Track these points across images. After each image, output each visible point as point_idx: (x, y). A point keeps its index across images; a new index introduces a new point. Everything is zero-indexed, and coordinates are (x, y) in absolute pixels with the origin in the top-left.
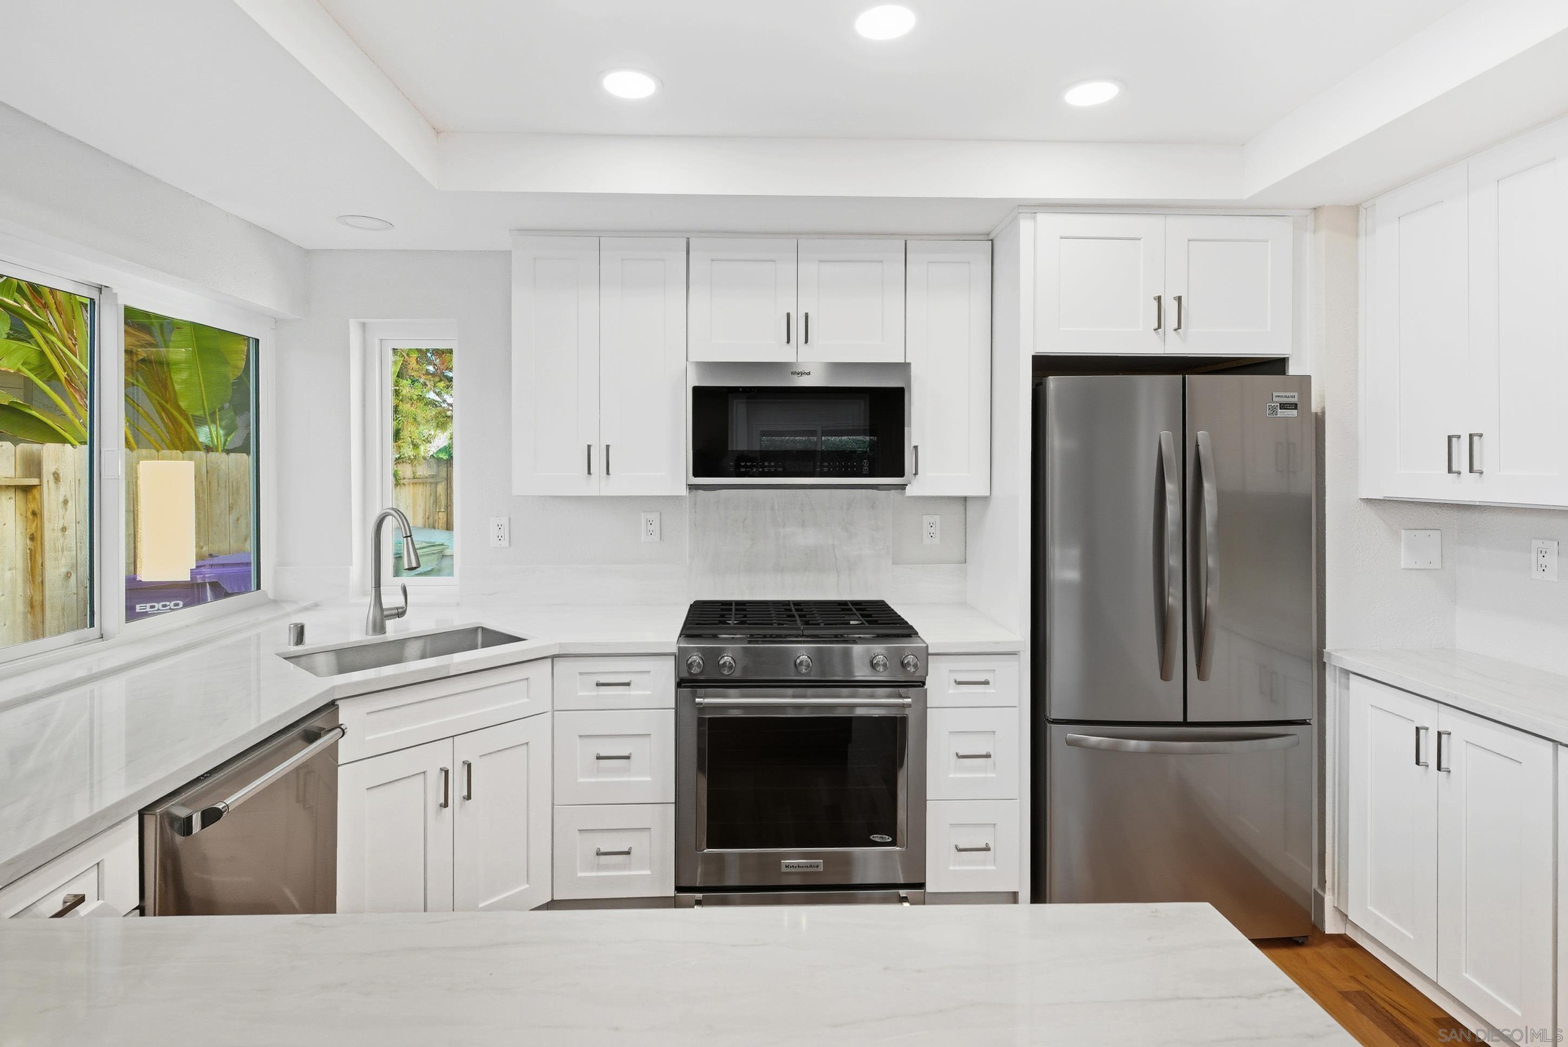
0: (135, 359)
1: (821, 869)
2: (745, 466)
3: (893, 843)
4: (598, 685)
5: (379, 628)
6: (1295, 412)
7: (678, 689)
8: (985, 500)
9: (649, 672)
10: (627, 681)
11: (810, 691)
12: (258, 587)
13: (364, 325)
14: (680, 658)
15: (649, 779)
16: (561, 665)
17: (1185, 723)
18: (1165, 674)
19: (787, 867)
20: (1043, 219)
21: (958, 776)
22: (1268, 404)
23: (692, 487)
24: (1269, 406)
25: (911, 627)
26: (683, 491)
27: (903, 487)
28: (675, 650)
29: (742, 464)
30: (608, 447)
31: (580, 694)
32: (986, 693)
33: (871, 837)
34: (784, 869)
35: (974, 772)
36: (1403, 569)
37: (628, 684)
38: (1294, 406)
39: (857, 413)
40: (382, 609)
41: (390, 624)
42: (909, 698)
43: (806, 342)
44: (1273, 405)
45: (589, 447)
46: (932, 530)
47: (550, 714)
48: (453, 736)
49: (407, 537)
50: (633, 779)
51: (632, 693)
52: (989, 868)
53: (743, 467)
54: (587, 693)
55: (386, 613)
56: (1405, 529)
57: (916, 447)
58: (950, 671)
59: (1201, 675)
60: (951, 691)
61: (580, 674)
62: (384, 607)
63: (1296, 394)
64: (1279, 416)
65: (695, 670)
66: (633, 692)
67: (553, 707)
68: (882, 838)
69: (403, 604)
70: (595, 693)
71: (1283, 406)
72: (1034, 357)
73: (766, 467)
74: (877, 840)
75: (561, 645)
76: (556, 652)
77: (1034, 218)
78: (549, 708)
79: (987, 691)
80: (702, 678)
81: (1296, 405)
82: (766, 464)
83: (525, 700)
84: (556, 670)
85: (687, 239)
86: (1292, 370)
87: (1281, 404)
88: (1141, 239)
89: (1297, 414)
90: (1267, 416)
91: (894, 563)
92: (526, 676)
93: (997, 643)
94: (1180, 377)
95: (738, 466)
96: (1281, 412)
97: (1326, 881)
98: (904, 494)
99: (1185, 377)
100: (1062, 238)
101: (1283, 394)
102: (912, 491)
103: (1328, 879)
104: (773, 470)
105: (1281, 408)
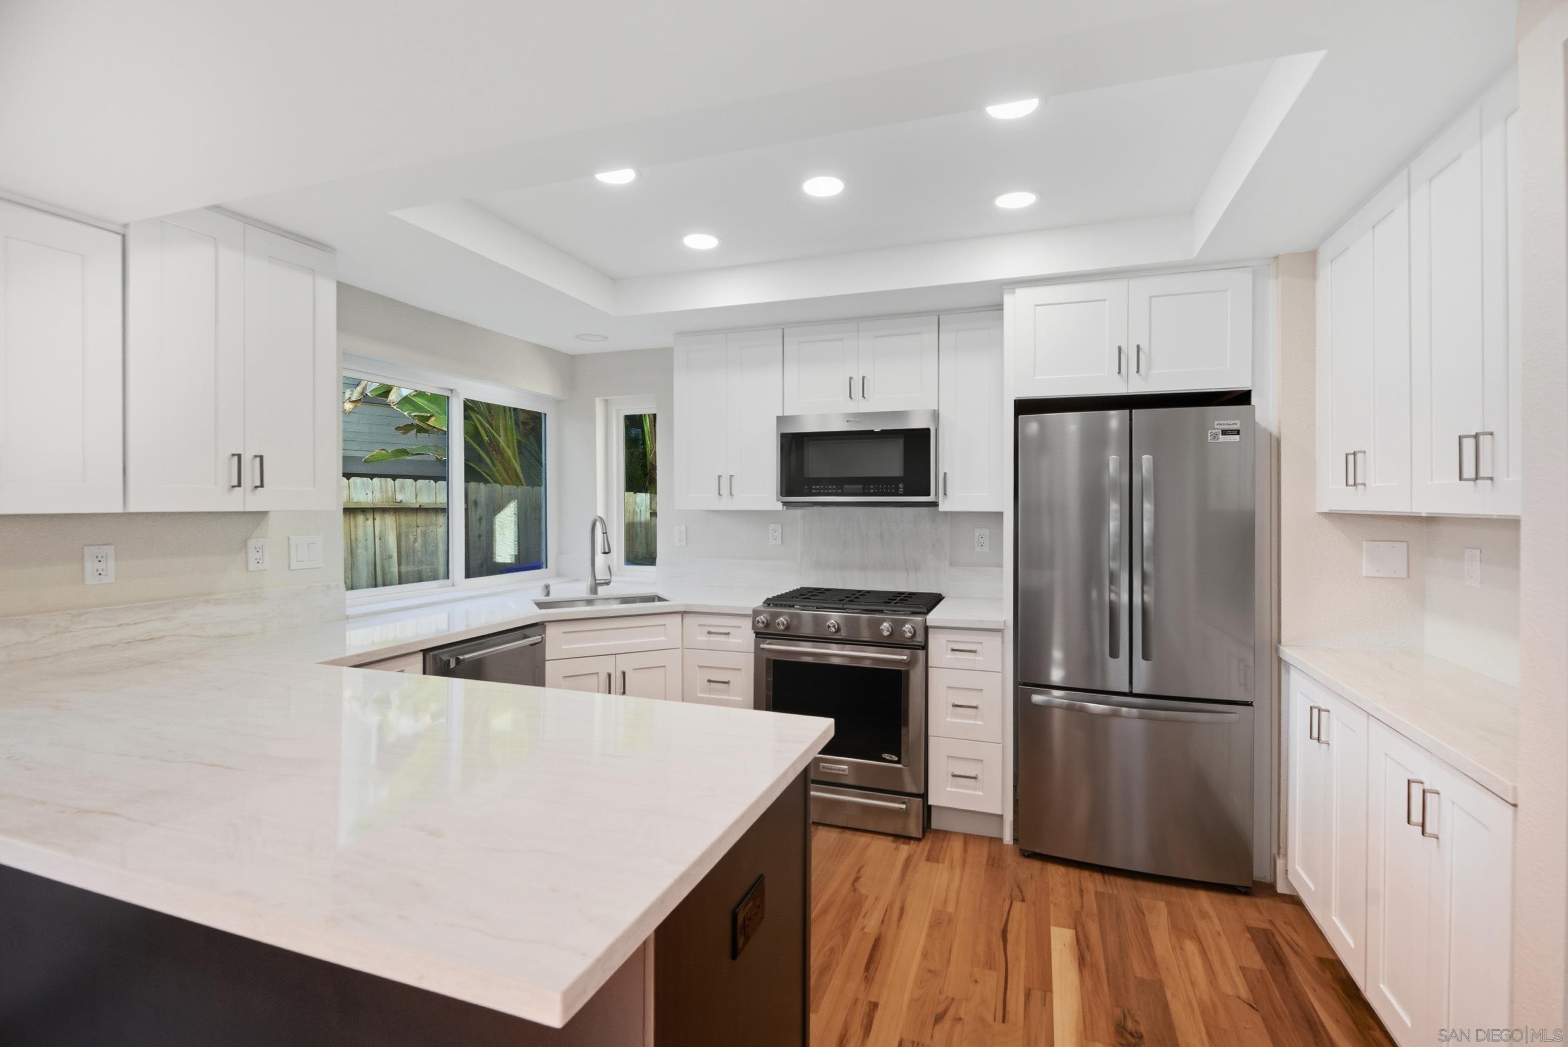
0: (528, 428)
1: (846, 773)
2: (816, 489)
3: (898, 762)
4: (709, 633)
5: (594, 591)
6: (1237, 438)
7: (758, 640)
9: (740, 627)
10: (727, 632)
12: (547, 567)
13: (606, 401)
14: (758, 619)
15: (740, 699)
16: (689, 620)
17: (1132, 695)
18: (1115, 654)
19: (824, 768)
20: (1021, 292)
21: (954, 720)
22: (1210, 431)
23: (785, 503)
24: (1211, 433)
26: (778, 507)
27: (936, 504)
29: (814, 487)
30: (732, 476)
31: (699, 638)
32: (973, 659)
33: (883, 755)
34: (822, 770)
35: (964, 720)
36: (1365, 577)
37: (728, 634)
38: (1238, 432)
40: (595, 580)
41: (600, 589)
42: (915, 657)
43: (863, 398)
44: (1214, 431)
45: (720, 476)
46: (982, 540)
47: (679, 651)
48: (616, 654)
49: (604, 533)
50: (730, 698)
51: (730, 640)
52: (978, 793)
53: (814, 489)
54: (703, 638)
55: (597, 582)
56: (1368, 541)
57: (945, 474)
58: (948, 641)
59: (1145, 656)
60: (948, 656)
61: (699, 625)
62: (597, 578)
63: (1240, 422)
64: (1220, 440)
65: (760, 625)
66: (732, 640)
67: (683, 645)
68: (891, 757)
69: (608, 577)
70: (707, 639)
71: (1225, 432)
72: (1015, 401)
73: (830, 489)
74: (887, 758)
75: (687, 605)
76: (684, 609)
77: (1016, 293)
78: (680, 646)
79: (977, 658)
80: (768, 631)
81: (1238, 430)
82: (830, 487)
83: (664, 638)
84: (684, 621)
85: (783, 329)
86: (1254, 400)
87: (1222, 431)
88: (1105, 300)
89: (1240, 438)
90: (1209, 441)
91: (950, 565)
92: (664, 623)
93: (982, 621)
94: (1128, 411)
95: (810, 489)
96: (1222, 438)
97: (1280, 847)
98: (938, 509)
99: (1133, 410)
100: (1036, 305)
101: (1232, 422)
102: (943, 507)
103: (1282, 845)
104: (834, 491)
105: (1222, 434)
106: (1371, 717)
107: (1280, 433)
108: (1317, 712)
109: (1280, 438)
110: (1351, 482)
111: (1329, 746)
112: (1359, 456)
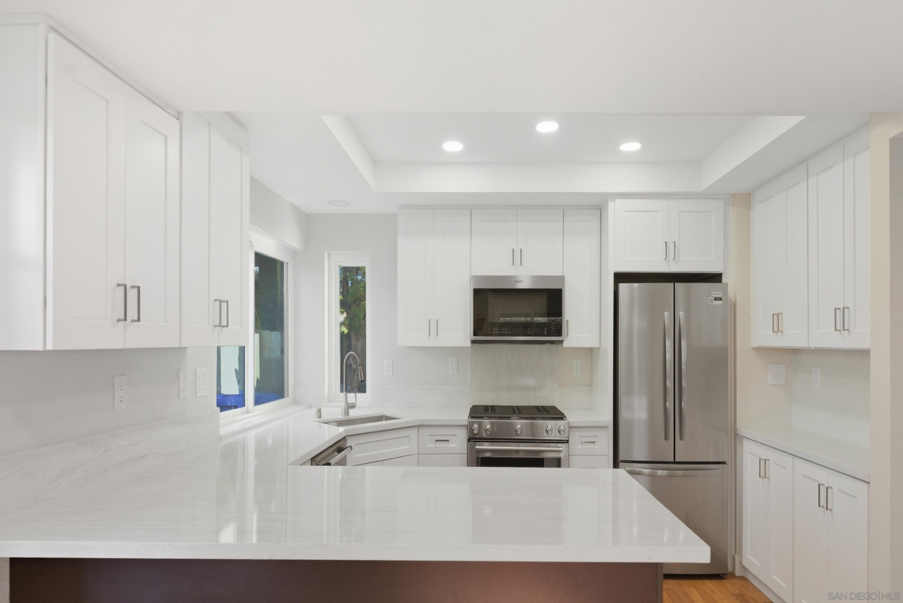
4: (437, 441)
5: (347, 413)
6: (720, 302)
7: (469, 443)
8: (598, 349)
9: (456, 435)
10: (447, 439)
11: (522, 444)
12: (288, 396)
13: (329, 254)
14: (470, 428)
16: (422, 431)
17: (675, 462)
18: (666, 438)
20: (618, 201)
23: (473, 342)
24: (710, 299)
25: (563, 414)
26: (469, 344)
27: (561, 342)
28: (466, 423)
29: (494, 329)
30: (437, 320)
31: (429, 445)
32: (594, 448)
36: (770, 385)
37: (448, 441)
38: (720, 299)
39: (541, 303)
41: (351, 411)
42: (561, 447)
43: (521, 264)
44: (712, 298)
45: (430, 320)
46: (577, 367)
47: (417, 455)
48: (383, 460)
49: (360, 365)
51: (451, 445)
54: (432, 445)
55: (349, 405)
56: (771, 364)
57: (567, 321)
58: (580, 436)
59: (681, 438)
60: (580, 447)
62: (349, 402)
63: (721, 293)
64: (713, 304)
65: (476, 432)
67: (418, 452)
69: (355, 401)
70: (434, 445)
71: (716, 299)
72: (614, 273)
73: (504, 331)
75: (422, 420)
76: (420, 424)
77: (615, 201)
78: (416, 453)
79: (595, 447)
80: (478, 437)
81: (721, 298)
82: (504, 329)
83: (408, 447)
84: (419, 432)
85: (471, 210)
86: (724, 280)
87: (715, 298)
88: (659, 212)
89: (722, 302)
90: (709, 304)
91: (560, 386)
92: (408, 435)
93: (598, 421)
94: (673, 284)
95: (492, 331)
96: (715, 302)
97: (738, 548)
98: (562, 346)
99: (676, 283)
100: (626, 211)
101: (718, 293)
102: (566, 344)
103: (737, 547)
104: (507, 332)
105: (715, 300)
106: (795, 457)
107: (736, 301)
108: (763, 463)
109: (736, 303)
110: (776, 330)
111: (769, 480)
112: (780, 315)
